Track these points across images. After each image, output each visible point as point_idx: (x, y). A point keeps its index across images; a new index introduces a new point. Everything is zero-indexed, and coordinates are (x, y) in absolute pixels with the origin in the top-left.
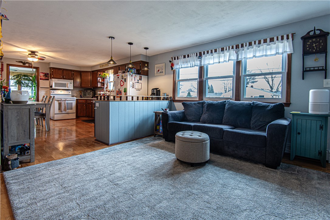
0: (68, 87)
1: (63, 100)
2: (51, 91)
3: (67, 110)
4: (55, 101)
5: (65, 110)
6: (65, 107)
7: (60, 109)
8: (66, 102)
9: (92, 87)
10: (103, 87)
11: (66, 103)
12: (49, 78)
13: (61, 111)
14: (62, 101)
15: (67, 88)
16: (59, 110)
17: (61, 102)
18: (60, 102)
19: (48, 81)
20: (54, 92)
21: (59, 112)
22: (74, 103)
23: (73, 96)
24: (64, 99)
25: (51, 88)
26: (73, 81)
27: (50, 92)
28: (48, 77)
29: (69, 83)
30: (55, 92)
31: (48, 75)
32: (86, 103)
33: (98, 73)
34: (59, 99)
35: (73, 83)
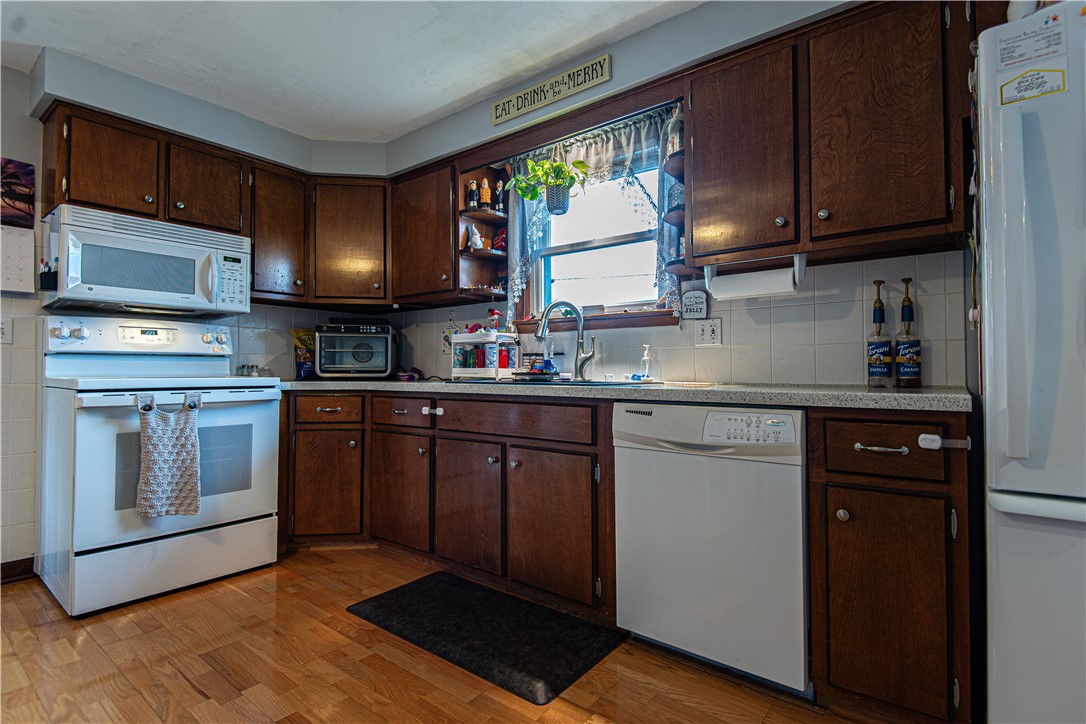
0: (208, 296)
1: (165, 409)
2: (53, 322)
3: (203, 501)
4: (85, 423)
5: (184, 499)
6: (185, 471)
7: (130, 491)
8: (199, 420)
9: (396, 299)
10: (498, 291)
11: (195, 438)
12: (39, 206)
13: (146, 519)
14: (152, 417)
15: (196, 301)
16: (119, 506)
17: (145, 423)
18: (135, 423)
19: (23, 238)
20: (76, 335)
21: (126, 526)
22: (264, 430)
23: (244, 370)
24: (179, 398)
25: (49, 297)
26: (247, 241)
27: (40, 337)
28: (30, 199)
29: (217, 257)
30: (86, 332)
31: (31, 184)
32: (363, 421)
33: (461, 180)
34: (127, 400)
35: (246, 260)
